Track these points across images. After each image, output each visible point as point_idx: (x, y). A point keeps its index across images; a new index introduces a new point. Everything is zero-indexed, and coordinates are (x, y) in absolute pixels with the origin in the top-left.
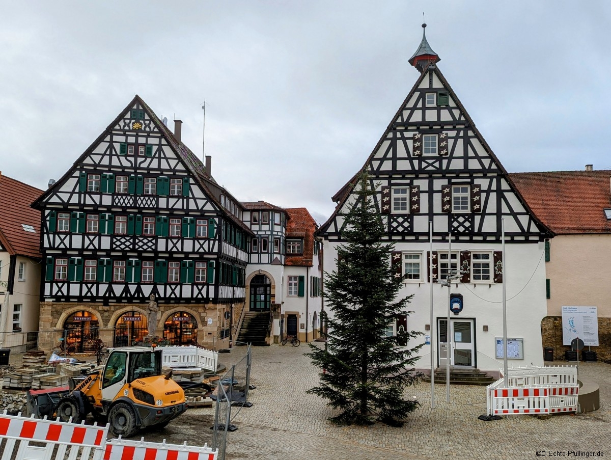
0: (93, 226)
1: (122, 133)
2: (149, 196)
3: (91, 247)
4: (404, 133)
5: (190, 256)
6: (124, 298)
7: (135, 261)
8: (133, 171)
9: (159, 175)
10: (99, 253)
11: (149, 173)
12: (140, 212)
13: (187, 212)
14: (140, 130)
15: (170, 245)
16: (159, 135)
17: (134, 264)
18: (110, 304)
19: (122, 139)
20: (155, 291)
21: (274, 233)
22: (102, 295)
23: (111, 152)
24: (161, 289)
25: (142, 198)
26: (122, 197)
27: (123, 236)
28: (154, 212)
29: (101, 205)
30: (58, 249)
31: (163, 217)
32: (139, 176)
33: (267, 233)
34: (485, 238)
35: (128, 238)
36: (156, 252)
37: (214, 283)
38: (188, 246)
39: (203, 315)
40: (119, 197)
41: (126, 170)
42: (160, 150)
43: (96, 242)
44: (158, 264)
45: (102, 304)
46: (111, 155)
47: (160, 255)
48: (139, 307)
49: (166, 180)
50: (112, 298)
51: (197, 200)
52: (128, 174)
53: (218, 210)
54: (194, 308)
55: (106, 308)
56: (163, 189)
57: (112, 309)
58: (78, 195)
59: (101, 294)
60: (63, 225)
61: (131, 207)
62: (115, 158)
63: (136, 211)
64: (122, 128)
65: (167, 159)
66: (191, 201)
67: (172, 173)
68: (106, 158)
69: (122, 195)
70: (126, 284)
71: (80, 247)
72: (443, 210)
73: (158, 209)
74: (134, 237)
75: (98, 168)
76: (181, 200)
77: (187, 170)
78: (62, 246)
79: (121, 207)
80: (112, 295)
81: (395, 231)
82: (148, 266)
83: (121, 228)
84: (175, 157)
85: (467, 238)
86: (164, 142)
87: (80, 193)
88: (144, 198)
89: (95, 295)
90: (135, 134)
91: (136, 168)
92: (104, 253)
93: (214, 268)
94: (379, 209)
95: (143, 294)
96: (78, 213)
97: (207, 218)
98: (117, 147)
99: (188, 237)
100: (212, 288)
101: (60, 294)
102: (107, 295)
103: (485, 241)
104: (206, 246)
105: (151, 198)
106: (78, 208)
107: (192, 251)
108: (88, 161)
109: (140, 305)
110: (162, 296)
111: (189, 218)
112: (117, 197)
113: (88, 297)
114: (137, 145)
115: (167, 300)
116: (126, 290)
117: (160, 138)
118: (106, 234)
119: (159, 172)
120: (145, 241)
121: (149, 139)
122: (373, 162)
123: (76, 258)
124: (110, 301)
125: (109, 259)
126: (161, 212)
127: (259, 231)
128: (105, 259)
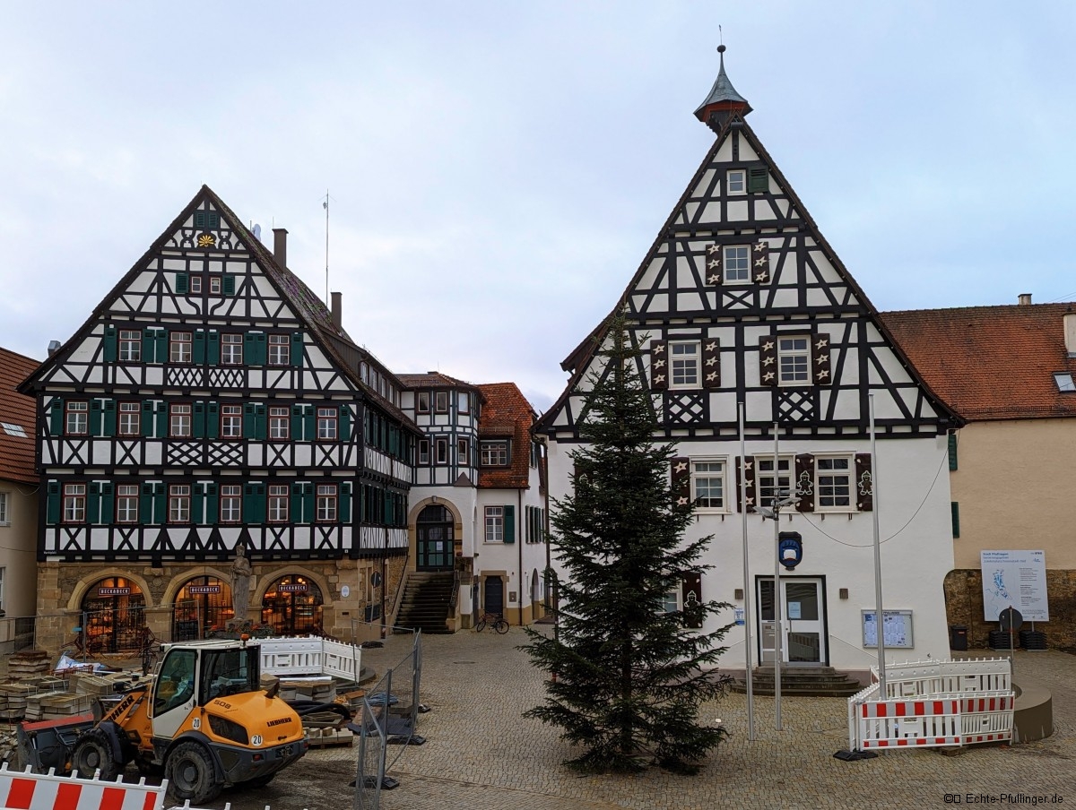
0: (130, 425)
1: (180, 254)
2: (231, 367)
3: (128, 461)
4: (690, 243)
5: (308, 474)
6: (189, 553)
7: (208, 484)
8: (201, 322)
9: (247, 328)
10: (142, 473)
11: (229, 326)
12: (214, 397)
13: (300, 394)
14: (211, 248)
15: (271, 455)
16: (247, 256)
17: (205, 491)
18: (164, 564)
19: (180, 265)
20: (245, 538)
21: (459, 429)
22: (150, 548)
23: (160, 288)
24: (255, 534)
25: (218, 371)
26: (182, 370)
27: (185, 441)
28: (240, 395)
29: (144, 386)
30: (67, 466)
31: (256, 404)
32: (211, 331)
33: (446, 429)
34: (839, 430)
35: (194, 444)
36: (244, 467)
37: (351, 522)
38: (303, 455)
39: (332, 580)
40: (177, 370)
41: (187, 322)
42: (249, 283)
43: (136, 453)
44: (249, 490)
45: (150, 564)
46: (160, 295)
47: (253, 474)
48: (217, 568)
49: (260, 337)
50: (168, 553)
51: (317, 373)
52: (193, 328)
53: (357, 389)
54: (316, 569)
55: (157, 571)
56: (256, 356)
57: (169, 572)
58: (101, 368)
59: (148, 546)
60: (77, 424)
61: (198, 388)
62: (167, 301)
63: (208, 394)
64: (179, 246)
65: (261, 299)
66: (307, 375)
67: (271, 325)
68: (152, 300)
69: (181, 366)
70: (193, 526)
71: (108, 462)
72: (762, 380)
73: (247, 391)
74: (206, 443)
75: (136, 319)
76: (288, 373)
77: (299, 318)
78: (75, 461)
79: (181, 388)
80: (167, 548)
81: (676, 422)
82: (231, 494)
83: (180, 426)
84: (277, 295)
85: (807, 432)
86: (255, 268)
87: (105, 365)
88: (222, 372)
89: (136, 548)
90: (202, 255)
91: (205, 316)
92: (152, 473)
93: (351, 495)
94: (646, 381)
95: (223, 545)
96: (103, 400)
97: (337, 405)
98: (171, 279)
99: (303, 441)
100: (347, 531)
101: (73, 547)
102: (159, 548)
103: (838, 436)
104: (335, 455)
105: (235, 372)
106: (102, 391)
107: (309, 464)
108: (119, 305)
109: (218, 564)
110: (258, 547)
111: (304, 405)
112: (173, 370)
113: (125, 553)
114: (206, 275)
115: (268, 556)
116: (193, 538)
117: (248, 262)
118: (154, 437)
119: (248, 324)
120: (226, 448)
121: (228, 263)
122: (635, 298)
123: (102, 482)
124: (164, 558)
125: (160, 482)
126: (252, 396)
127: (431, 426)
128: (154, 482)
